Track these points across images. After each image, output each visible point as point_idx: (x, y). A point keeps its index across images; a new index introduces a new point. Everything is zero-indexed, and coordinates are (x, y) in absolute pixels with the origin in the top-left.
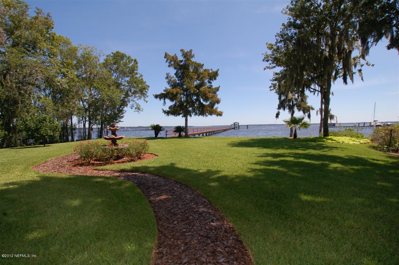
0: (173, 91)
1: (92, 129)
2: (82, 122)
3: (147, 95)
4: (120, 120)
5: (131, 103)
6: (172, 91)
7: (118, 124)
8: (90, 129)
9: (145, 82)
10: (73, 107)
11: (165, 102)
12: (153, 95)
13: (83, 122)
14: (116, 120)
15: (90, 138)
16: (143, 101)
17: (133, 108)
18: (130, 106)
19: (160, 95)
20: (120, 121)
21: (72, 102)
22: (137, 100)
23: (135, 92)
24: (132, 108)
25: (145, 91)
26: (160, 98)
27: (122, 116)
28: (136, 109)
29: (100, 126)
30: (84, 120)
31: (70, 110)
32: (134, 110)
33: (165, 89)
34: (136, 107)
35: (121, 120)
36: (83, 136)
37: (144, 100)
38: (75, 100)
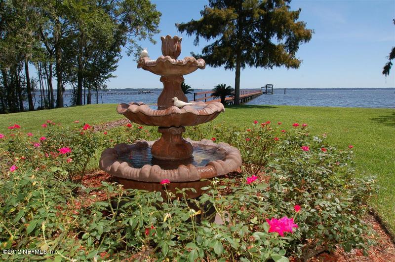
0: (220, 14)
1: (63, 90)
2: (46, 76)
3: (158, 29)
4: (110, 74)
5: (128, 45)
6: (217, 14)
7: (107, 82)
8: (61, 89)
9: (154, 6)
10: (25, 43)
11: (197, 38)
12: (176, 25)
13: (48, 76)
14: (104, 73)
15: (60, 104)
16: (150, 42)
17: (132, 55)
18: (127, 50)
19: (189, 25)
20: (110, 76)
21: (22, 34)
22: (138, 41)
23: (136, 24)
24: (129, 55)
25: (155, 23)
26: (190, 32)
27: (113, 66)
28: (136, 56)
29: (77, 84)
30: (48, 74)
31: (17, 48)
32: (134, 58)
33: (203, 9)
34: (137, 52)
35: (113, 73)
36: (48, 102)
37: (151, 40)
38: (27, 28)
